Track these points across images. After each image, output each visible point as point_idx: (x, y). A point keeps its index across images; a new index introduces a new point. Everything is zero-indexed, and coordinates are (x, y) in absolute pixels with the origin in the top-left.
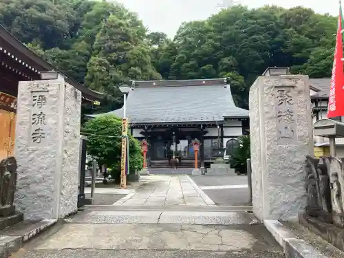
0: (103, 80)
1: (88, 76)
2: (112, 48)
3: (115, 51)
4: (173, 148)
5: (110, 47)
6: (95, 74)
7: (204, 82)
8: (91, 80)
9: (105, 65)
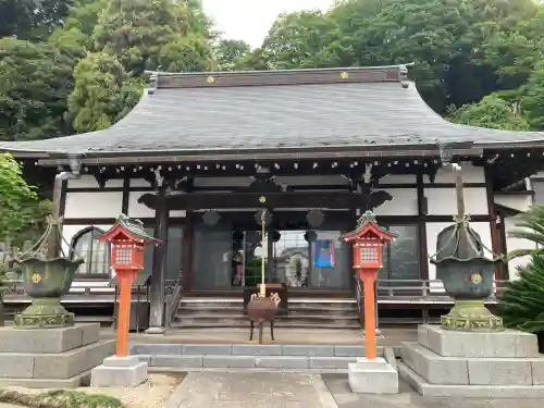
0: (107, 101)
1: (75, 93)
2: (130, 39)
3: (137, 42)
4: (261, 252)
5: (126, 35)
6: (90, 87)
7: (344, 75)
8: (81, 103)
9: (115, 70)
